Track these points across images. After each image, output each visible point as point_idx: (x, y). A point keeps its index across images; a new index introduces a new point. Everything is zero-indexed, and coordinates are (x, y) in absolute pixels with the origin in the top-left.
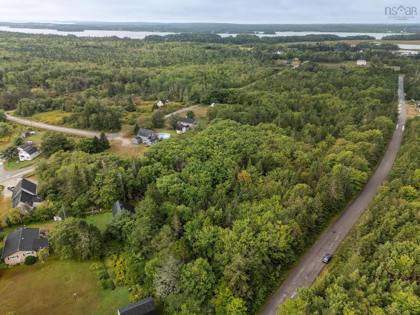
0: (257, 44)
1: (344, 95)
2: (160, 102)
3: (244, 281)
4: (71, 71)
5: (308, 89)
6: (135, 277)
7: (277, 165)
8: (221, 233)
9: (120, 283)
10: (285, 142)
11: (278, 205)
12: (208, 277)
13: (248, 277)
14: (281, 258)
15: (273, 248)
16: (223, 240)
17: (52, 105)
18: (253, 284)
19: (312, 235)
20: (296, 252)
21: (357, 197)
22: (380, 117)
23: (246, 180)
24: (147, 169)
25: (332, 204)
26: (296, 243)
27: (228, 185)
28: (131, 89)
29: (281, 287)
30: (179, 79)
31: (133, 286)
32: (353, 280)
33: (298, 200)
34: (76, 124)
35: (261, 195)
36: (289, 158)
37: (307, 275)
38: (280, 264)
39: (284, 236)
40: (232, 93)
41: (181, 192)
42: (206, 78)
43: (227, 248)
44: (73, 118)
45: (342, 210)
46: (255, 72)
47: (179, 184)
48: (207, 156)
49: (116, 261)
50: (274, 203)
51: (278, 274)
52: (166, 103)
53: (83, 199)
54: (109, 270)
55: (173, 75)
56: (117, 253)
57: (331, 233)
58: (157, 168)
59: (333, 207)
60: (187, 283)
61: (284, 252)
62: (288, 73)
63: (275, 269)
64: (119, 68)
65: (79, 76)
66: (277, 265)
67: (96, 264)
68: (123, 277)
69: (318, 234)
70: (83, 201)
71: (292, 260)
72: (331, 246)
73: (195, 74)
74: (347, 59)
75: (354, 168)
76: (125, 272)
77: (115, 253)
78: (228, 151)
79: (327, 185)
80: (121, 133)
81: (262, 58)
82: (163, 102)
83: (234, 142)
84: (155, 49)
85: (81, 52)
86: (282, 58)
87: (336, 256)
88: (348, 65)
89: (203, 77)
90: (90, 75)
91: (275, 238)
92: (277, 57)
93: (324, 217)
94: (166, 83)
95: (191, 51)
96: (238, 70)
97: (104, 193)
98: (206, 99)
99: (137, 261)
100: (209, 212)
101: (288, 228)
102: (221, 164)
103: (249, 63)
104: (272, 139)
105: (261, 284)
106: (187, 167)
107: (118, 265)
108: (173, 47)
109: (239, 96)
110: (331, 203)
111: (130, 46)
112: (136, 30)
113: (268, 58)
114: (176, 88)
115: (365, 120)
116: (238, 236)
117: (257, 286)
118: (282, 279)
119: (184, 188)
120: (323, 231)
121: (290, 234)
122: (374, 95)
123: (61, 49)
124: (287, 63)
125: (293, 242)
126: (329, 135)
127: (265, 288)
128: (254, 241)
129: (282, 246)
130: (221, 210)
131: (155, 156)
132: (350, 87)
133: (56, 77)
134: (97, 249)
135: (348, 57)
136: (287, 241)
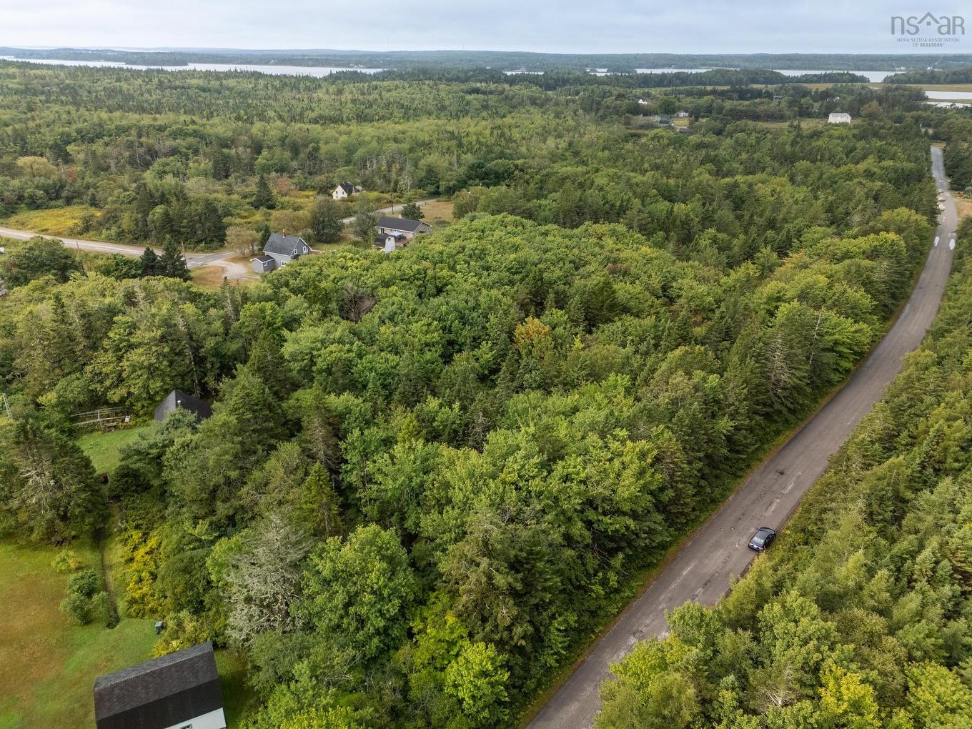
0: (590, 87)
1: (799, 178)
2: (339, 189)
3: (502, 593)
4: (130, 128)
5: (709, 166)
6: (179, 590)
7: (625, 310)
8: (445, 459)
9: (135, 607)
10: (650, 261)
11: (620, 397)
12: (390, 579)
13: (516, 579)
14: (623, 531)
15: (598, 501)
16: (448, 475)
17: (65, 194)
18: (534, 601)
19: (717, 477)
20: (671, 520)
21: (840, 391)
22: (896, 211)
23: (535, 341)
24: (262, 310)
25: (775, 399)
26: (670, 493)
27: (486, 352)
28: (270, 162)
29: (623, 617)
30: (394, 146)
31: (172, 614)
32: (847, 587)
33: (679, 378)
34: (114, 230)
35: (576, 375)
36: (658, 298)
37: (704, 582)
38: (620, 549)
39: (634, 467)
40: (522, 170)
41: (349, 365)
42: (460, 145)
43: (458, 496)
44: (109, 219)
45: (802, 420)
46: (581, 136)
47: (347, 346)
48: (437, 287)
49: (135, 548)
50: (610, 394)
51: (613, 579)
52: (354, 194)
53: (73, 387)
54: (113, 573)
55: (379, 138)
56: (144, 527)
57: (773, 476)
58: (293, 310)
59: (777, 406)
60: (319, 599)
61: (634, 515)
62: (662, 137)
63: (604, 566)
64: (252, 123)
65: (148, 137)
66: (613, 552)
67: (71, 553)
68: (145, 590)
69: (736, 476)
70: (72, 391)
71: (658, 539)
72: (773, 508)
73: (436, 136)
74: (805, 113)
75: (835, 311)
76: (154, 576)
77: (138, 527)
78: (495, 276)
79: (761, 344)
80: (228, 254)
81: (601, 112)
82: (348, 189)
83: (513, 256)
84: (347, 94)
85: (170, 97)
86: (647, 113)
87: (788, 532)
88: (807, 125)
89: (454, 143)
90: (174, 135)
91: (607, 476)
92: (637, 110)
93: (751, 430)
94: (360, 152)
95: (431, 97)
96: (540, 130)
97: (134, 368)
98: (454, 182)
99: (197, 544)
100: (422, 410)
101: (647, 447)
102: (472, 303)
103: (569, 118)
104: (614, 255)
105: (558, 603)
106: (378, 312)
107: (138, 558)
108: (390, 91)
109: (538, 177)
110: (771, 394)
111: (287, 89)
112: (310, 63)
113: (617, 111)
114: (384, 162)
115: (857, 218)
116: (494, 465)
117: (545, 610)
118: (627, 593)
119: (360, 356)
120: (749, 471)
121: (652, 465)
122: (874, 173)
123: (121, 92)
124: (661, 122)
125: (662, 489)
126: (763, 250)
127: (572, 618)
128: (545, 479)
129: (626, 495)
130: (456, 406)
131: (291, 282)
132: (813, 162)
133: (92, 141)
134: (77, 511)
135: (808, 108)
136: (642, 482)
